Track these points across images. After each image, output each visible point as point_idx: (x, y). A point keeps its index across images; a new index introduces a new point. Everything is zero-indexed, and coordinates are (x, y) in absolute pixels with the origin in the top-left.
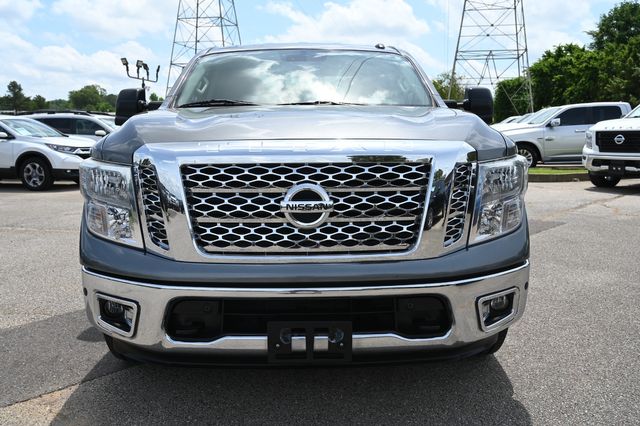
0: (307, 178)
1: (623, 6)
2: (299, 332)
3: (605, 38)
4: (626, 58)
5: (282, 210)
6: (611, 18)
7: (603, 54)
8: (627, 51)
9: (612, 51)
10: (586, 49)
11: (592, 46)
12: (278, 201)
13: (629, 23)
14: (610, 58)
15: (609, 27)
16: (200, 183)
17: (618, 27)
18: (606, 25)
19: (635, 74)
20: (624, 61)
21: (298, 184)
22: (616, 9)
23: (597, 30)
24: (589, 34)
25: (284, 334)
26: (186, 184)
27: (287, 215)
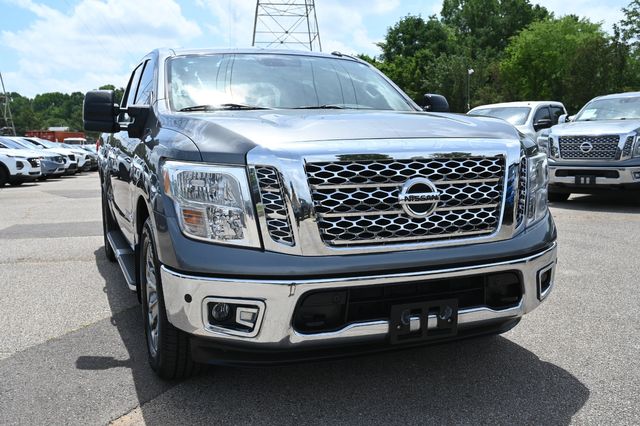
0: (418, 173)
1: (407, 20)
2: (414, 313)
3: (393, 50)
4: (414, 70)
5: (400, 203)
6: (397, 31)
7: (393, 65)
8: (414, 64)
9: (401, 63)
10: (377, 60)
11: (381, 57)
12: (396, 194)
13: (414, 37)
14: (400, 69)
15: (395, 40)
16: (326, 180)
17: (404, 40)
18: (393, 37)
19: (424, 85)
20: (413, 73)
21: (411, 178)
22: (401, 22)
23: (385, 42)
24: (379, 45)
25: (405, 315)
26: (311, 181)
27: (405, 207)
